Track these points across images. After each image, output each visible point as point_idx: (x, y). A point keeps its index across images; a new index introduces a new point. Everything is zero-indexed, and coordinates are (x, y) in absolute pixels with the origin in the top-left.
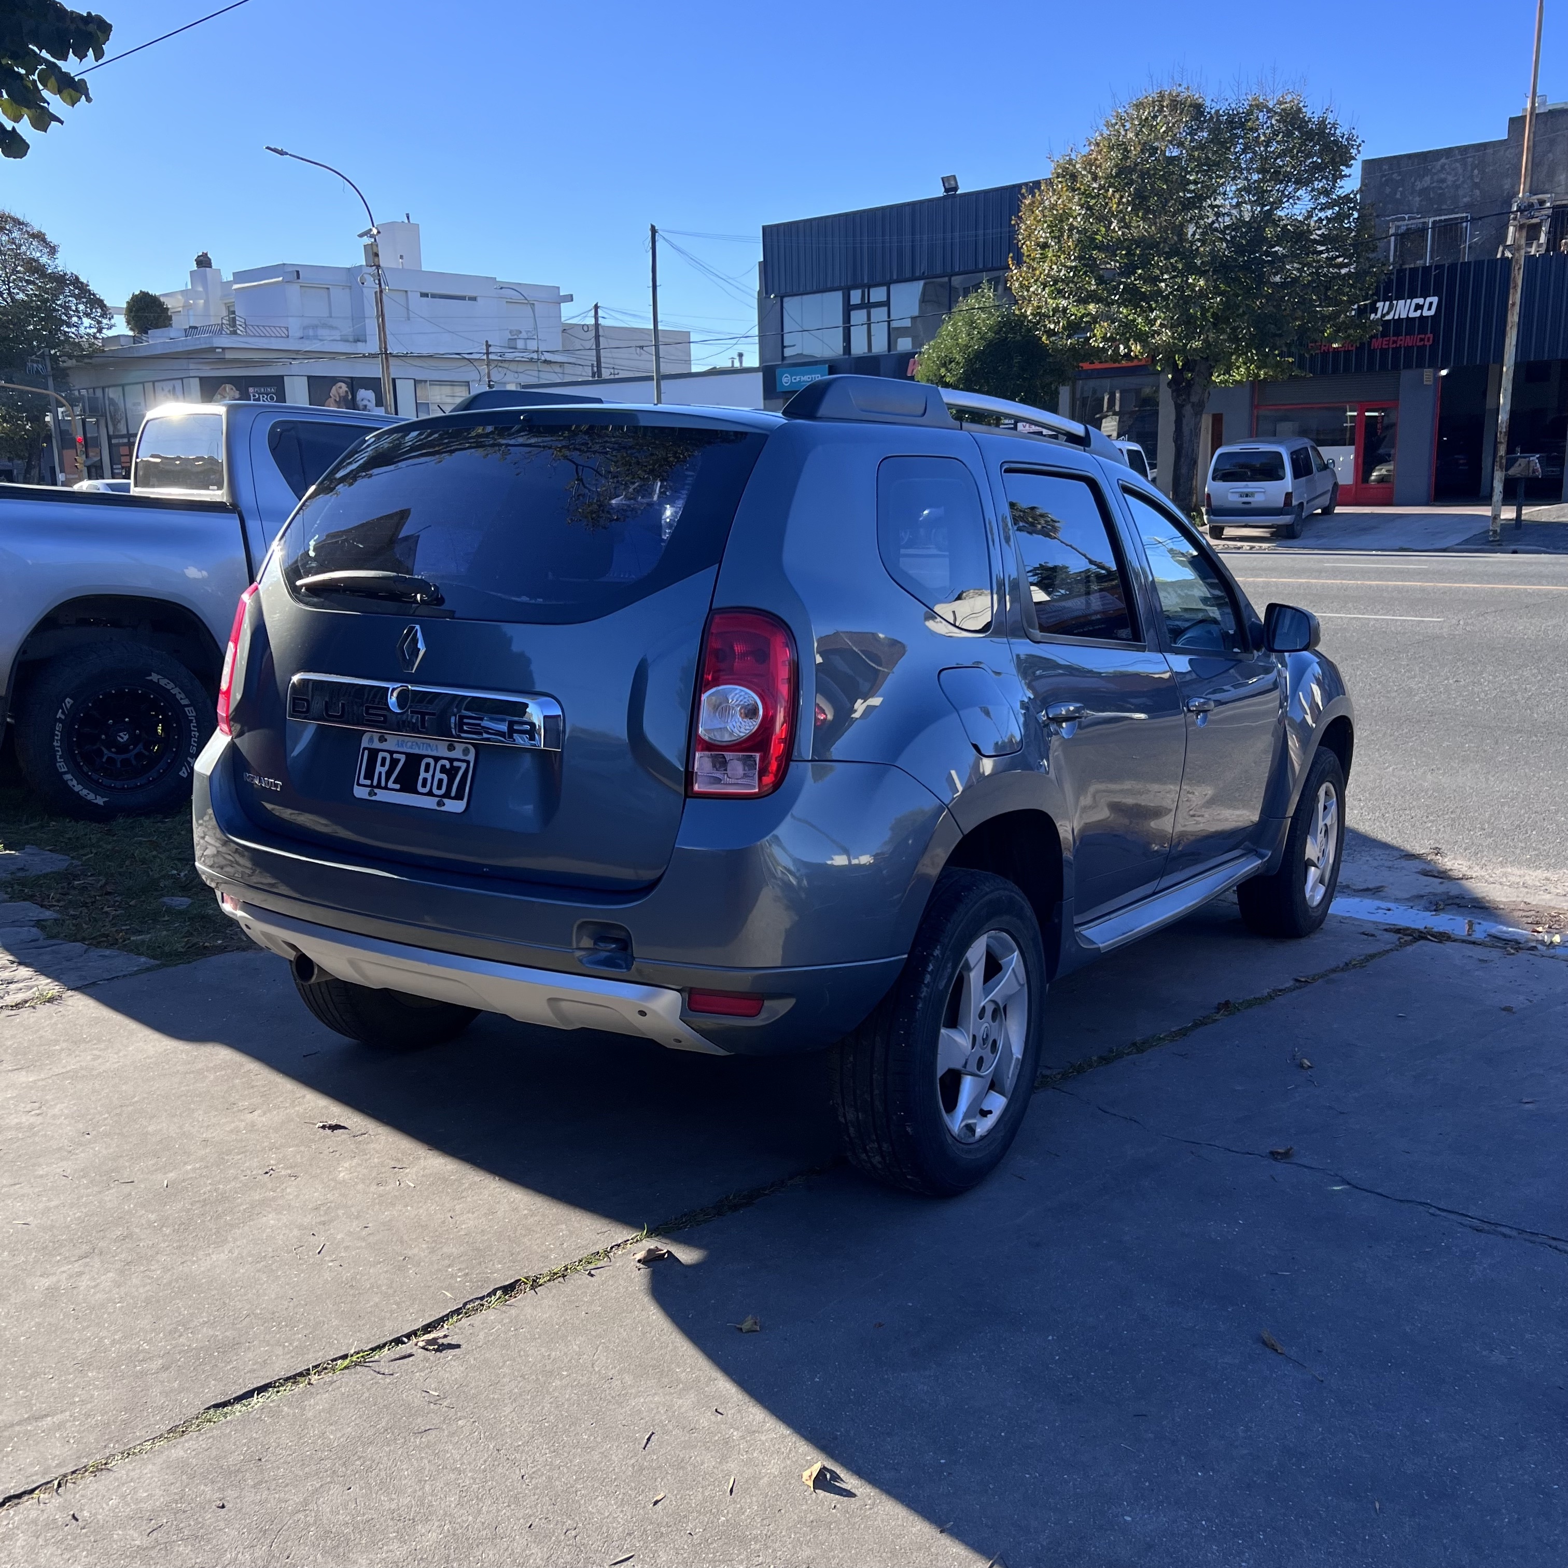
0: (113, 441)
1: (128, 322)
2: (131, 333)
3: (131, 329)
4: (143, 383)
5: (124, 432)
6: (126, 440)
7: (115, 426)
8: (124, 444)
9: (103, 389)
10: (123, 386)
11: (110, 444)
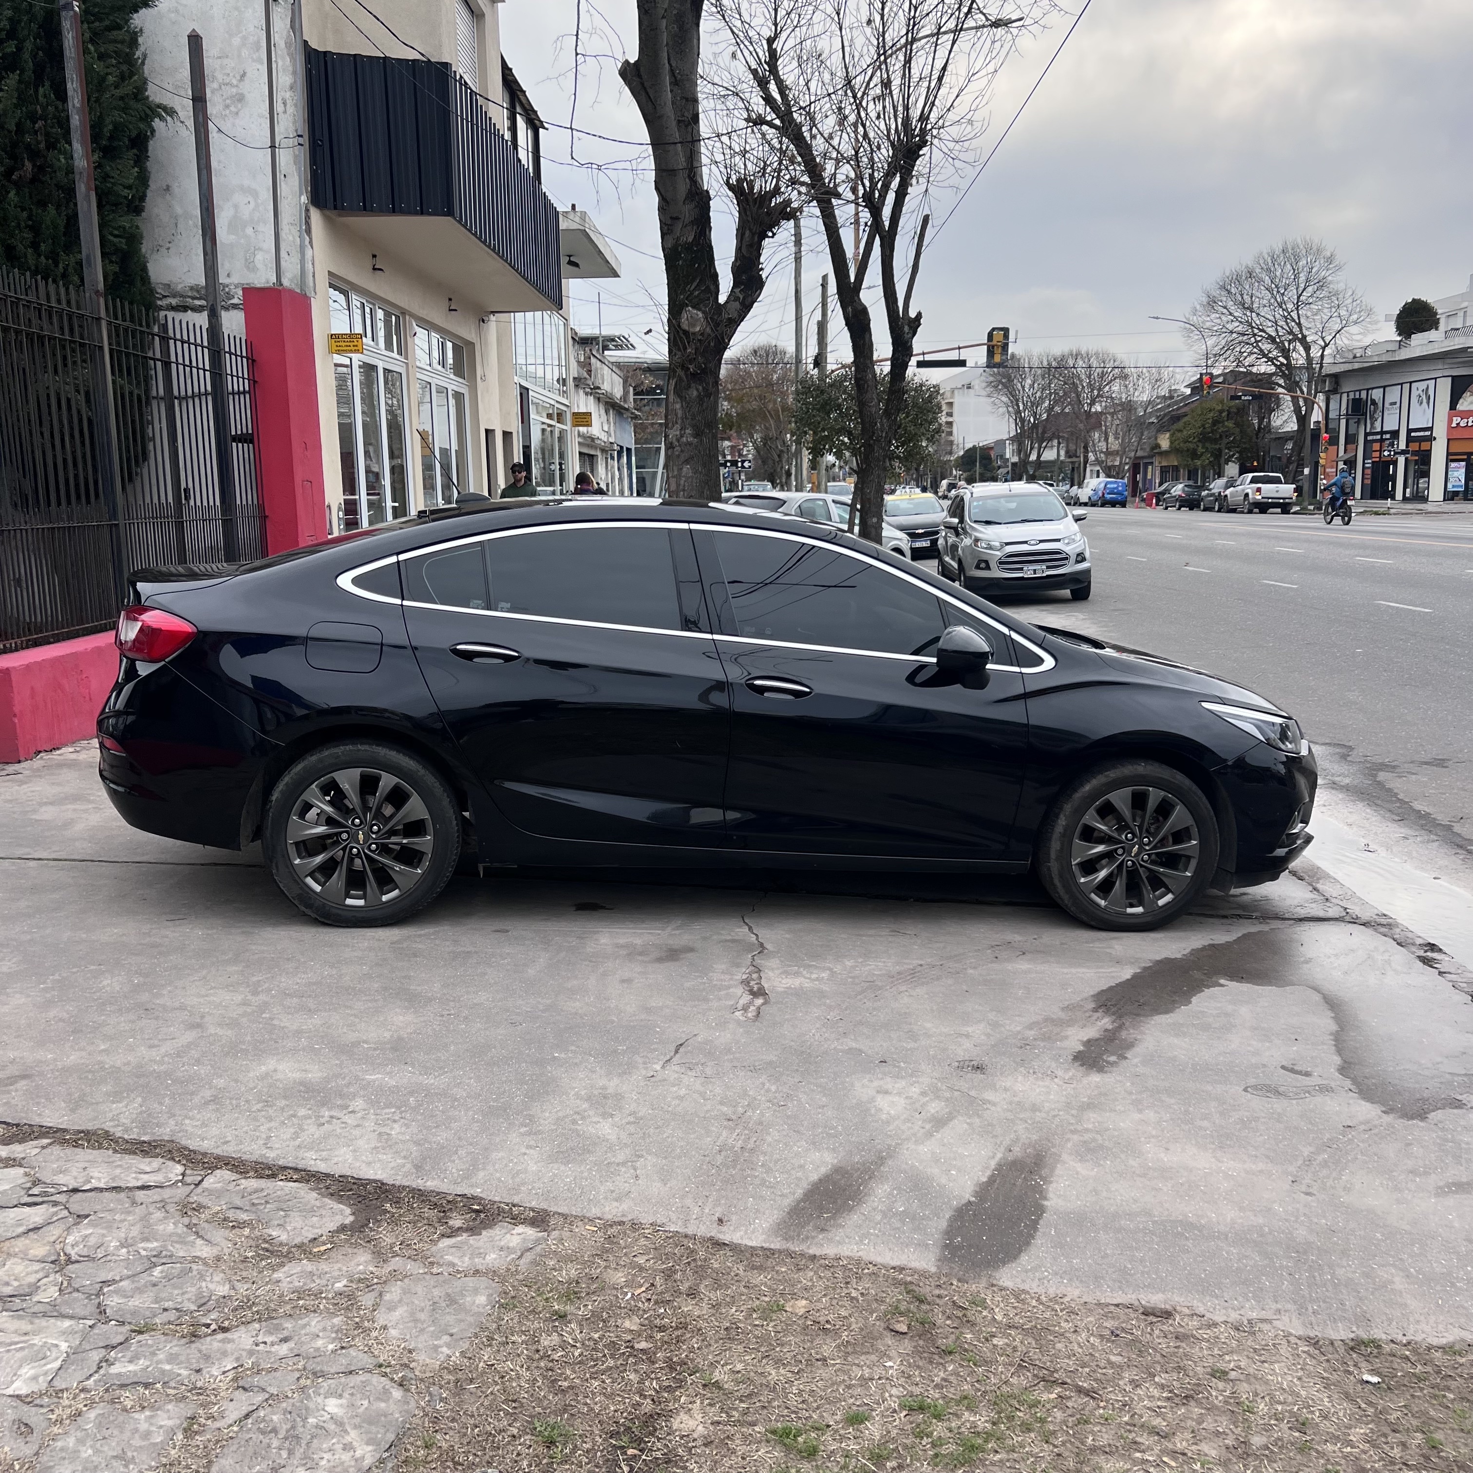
0: (1370, 438)
1: (1398, 328)
2: (1399, 338)
3: (1399, 335)
4: (1402, 384)
5: (1379, 430)
6: (1379, 437)
7: (1372, 424)
8: (1376, 441)
9: (1368, 390)
10: (1384, 387)
11: (1366, 441)
